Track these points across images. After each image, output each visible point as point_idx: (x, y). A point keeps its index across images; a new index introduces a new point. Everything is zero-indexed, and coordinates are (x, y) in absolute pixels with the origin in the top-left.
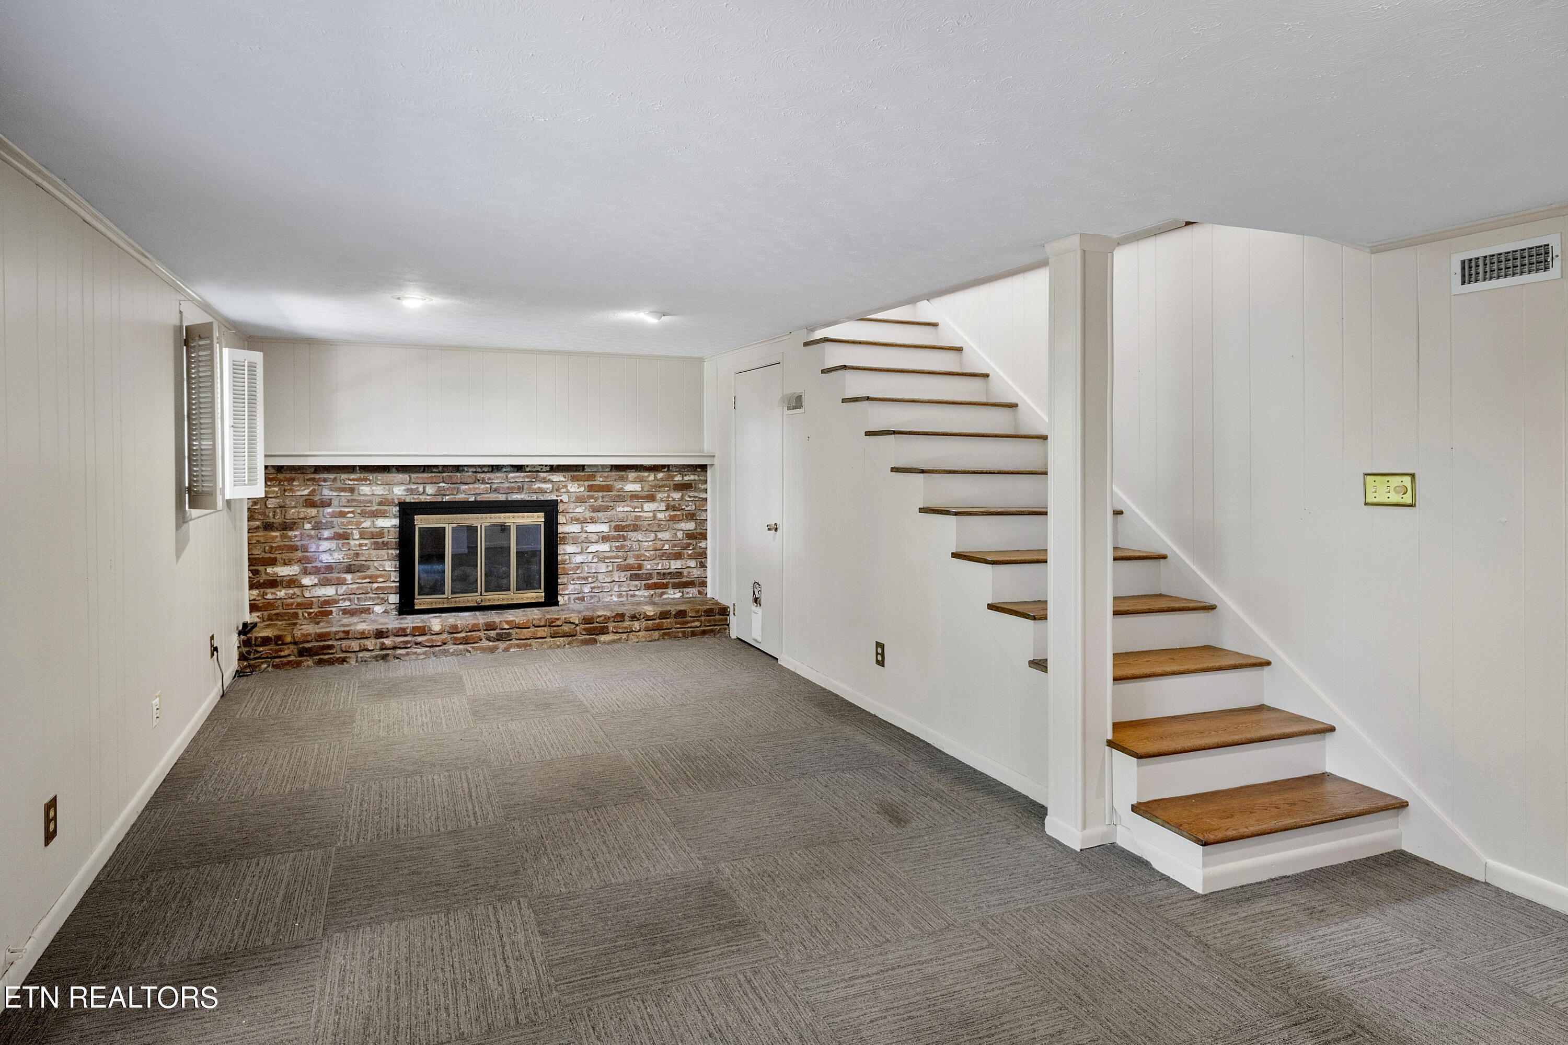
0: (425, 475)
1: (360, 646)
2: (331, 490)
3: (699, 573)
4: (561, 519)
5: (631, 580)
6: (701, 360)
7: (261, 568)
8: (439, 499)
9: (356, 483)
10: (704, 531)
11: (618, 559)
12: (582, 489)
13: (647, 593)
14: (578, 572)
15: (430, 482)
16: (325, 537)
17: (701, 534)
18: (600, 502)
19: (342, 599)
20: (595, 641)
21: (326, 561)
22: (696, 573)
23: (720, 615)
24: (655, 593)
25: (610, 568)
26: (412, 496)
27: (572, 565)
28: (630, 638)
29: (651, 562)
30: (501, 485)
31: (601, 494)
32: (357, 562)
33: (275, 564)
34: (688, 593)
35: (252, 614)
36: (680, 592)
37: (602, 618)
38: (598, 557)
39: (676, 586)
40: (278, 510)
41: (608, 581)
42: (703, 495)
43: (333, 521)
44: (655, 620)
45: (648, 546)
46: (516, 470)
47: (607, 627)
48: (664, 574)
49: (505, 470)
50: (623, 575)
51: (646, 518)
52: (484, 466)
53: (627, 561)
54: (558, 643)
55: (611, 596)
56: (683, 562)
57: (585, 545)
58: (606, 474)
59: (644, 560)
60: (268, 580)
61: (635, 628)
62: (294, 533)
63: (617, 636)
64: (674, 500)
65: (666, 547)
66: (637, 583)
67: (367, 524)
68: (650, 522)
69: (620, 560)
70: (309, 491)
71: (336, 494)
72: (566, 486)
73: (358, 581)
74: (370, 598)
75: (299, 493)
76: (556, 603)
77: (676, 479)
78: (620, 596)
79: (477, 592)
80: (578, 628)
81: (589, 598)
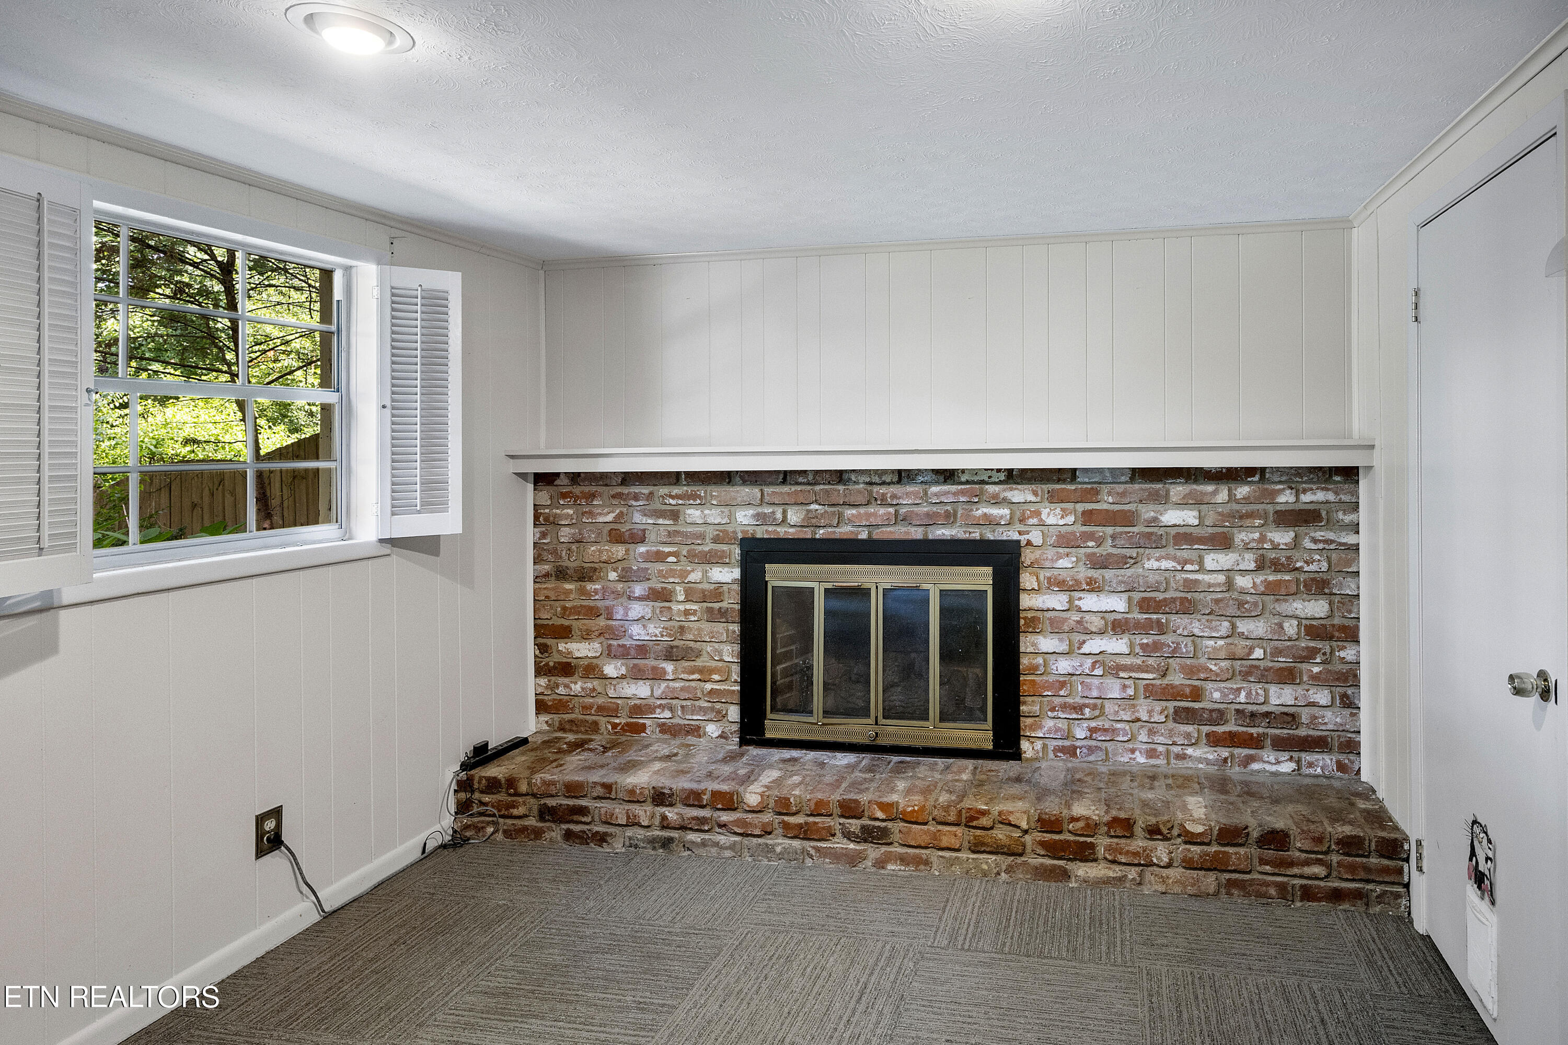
0: (786, 489)
1: (628, 817)
2: (645, 515)
3: (1338, 720)
4: (1027, 580)
5: (1175, 721)
6: (1344, 225)
7: (549, 642)
8: (807, 534)
9: (680, 502)
10: (1351, 623)
11: (1147, 672)
12: (1070, 519)
13: (1211, 754)
14: (1062, 693)
15: (793, 501)
16: (637, 595)
17: (1343, 628)
18: (1107, 548)
19: (660, 706)
20: (1065, 875)
21: (637, 638)
22: (1332, 719)
23: (1382, 856)
24: (1232, 756)
25: (1131, 692)
26: (765, 528)
27: (1051, 679)
28: (1147, 880)
29: (1223, 685)
30: (915, 509)
31: (1109, 530)
32: (682, 642)
33: (569, 638)
34: (1310, 765)
35: (539, 716)
36: (1291, 758)
37: (1081, 824)
38: (1103, 664)
39: (1281, 745)
40: (574, 547)
41: (1125, 718)
42: (1350, 539)
43: (648, 569)
44: (1208, 844)
45: (1214, 648)
46: (942, 479)
47: (1092, 846)
48: (1253, 715)
49: (921, 479)
50: (1158, 709)
51: (1210, 585)
52: (885, 472)
53: (1168, 678)
54: (985, 867)
55: (1133, 751)
56: (1300, 691)
57: (1077, 637)
58: (1120, 488)
59: (1205, 680)
60: (559, 663)
61: (1159, 858)
62: (593, 587)
63: (1114, 872)
64: (1275, 547)
65: (1258, 653)
66: (1190, 728)
67: (695, 576)
68: (1220, 596)
69: (1151, 676)
70: (613, 515)
71: (651, 522)
72: (1038, 513)
73: (682, 676)
74: (700, 707)
75: (601, 519)
76: (1016, 755)
77: (1282, 499)
78: (1151, 754)
79: (868, 716)
80: (1028, 838)
81: (1085, 750)
